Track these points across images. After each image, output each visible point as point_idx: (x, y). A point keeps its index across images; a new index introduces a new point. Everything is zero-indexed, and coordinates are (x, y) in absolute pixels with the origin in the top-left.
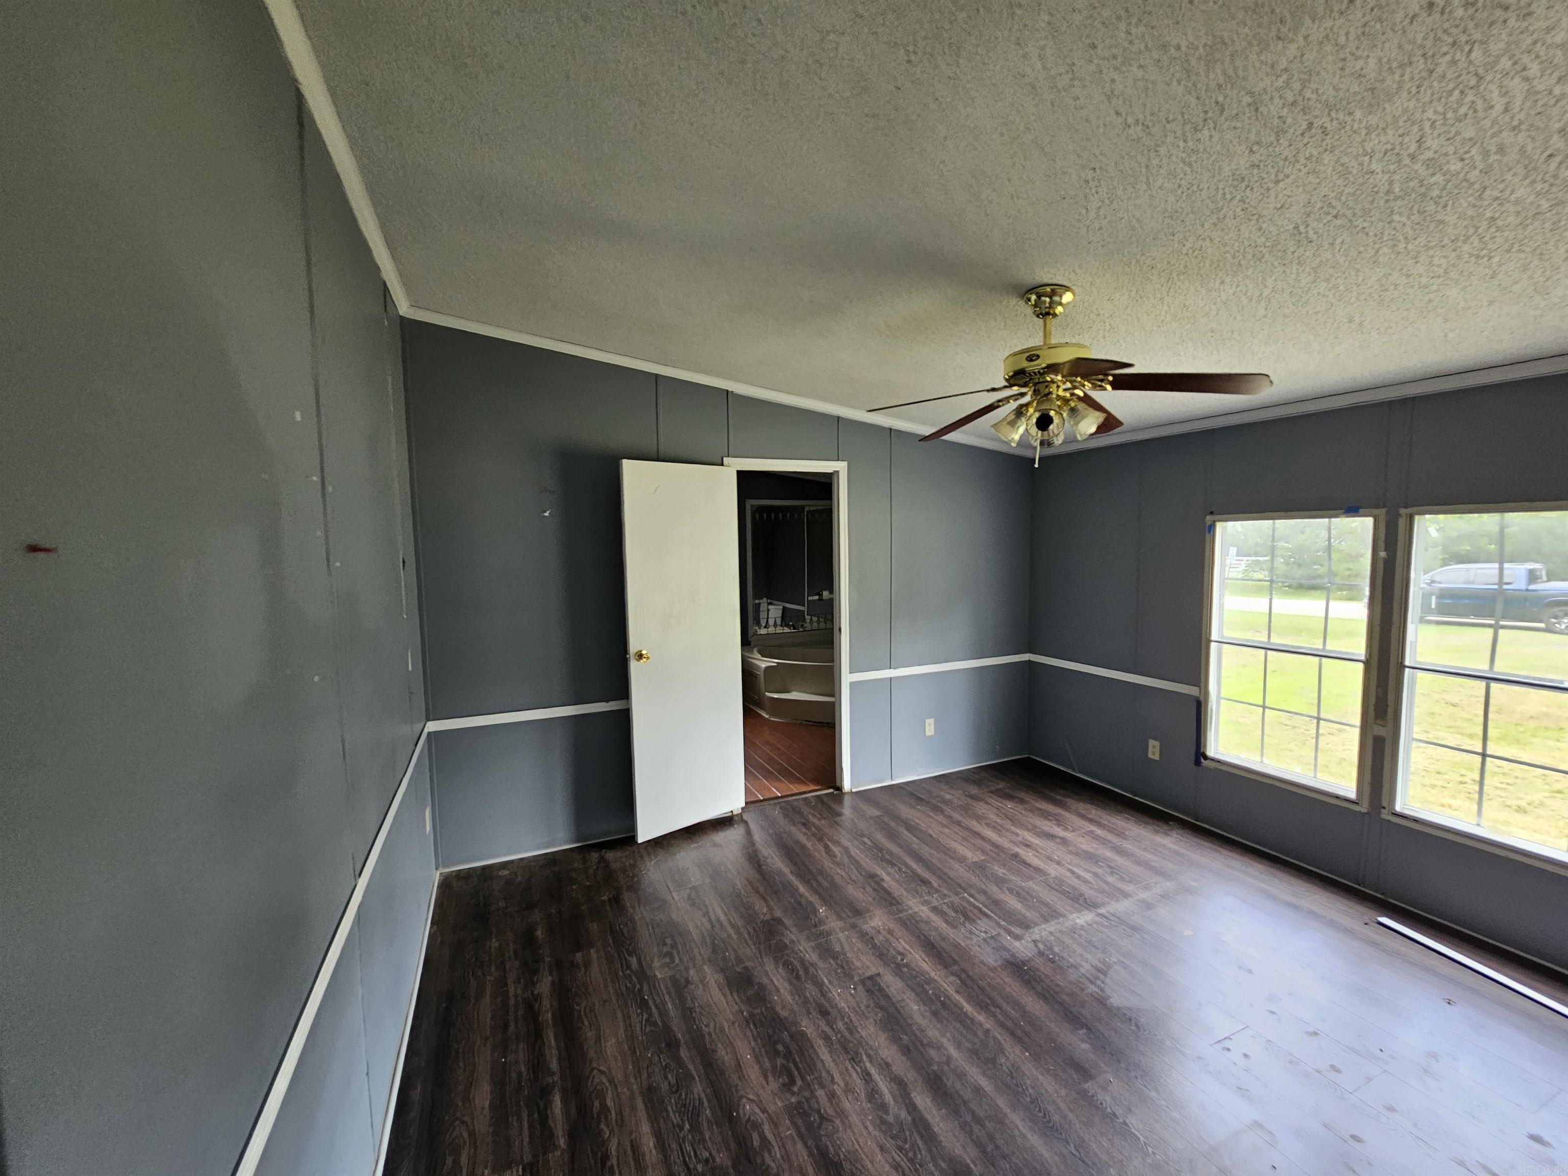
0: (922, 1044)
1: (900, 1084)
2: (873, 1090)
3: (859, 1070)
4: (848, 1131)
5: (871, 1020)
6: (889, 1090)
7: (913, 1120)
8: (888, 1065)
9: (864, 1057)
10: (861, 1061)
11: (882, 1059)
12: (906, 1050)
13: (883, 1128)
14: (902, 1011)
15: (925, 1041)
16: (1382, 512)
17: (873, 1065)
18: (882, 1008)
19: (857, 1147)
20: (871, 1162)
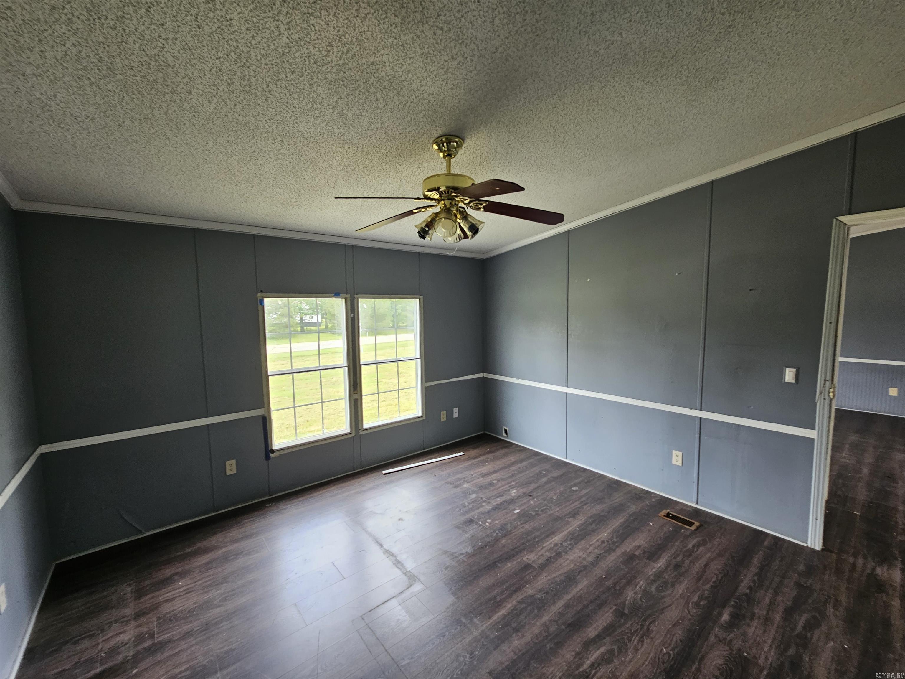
0: (547, 636)
1: (588, 645)
2: (603, 660)
3: (594, 671)
4: (641, 669)
5: (544, 670)
6: (596, 651)
7: (608, 636)
8: (577, 654)
9: (581, 670)
10: (585, 671)
11: (575, 658)
12: (559, 645)
13: (624, 650)
14: (524, 650)
15: (545, 634)
16: (348, 296)
17: (584, 663)
18: (528, 664)
19: (647, 663)
20: (649, 654)
